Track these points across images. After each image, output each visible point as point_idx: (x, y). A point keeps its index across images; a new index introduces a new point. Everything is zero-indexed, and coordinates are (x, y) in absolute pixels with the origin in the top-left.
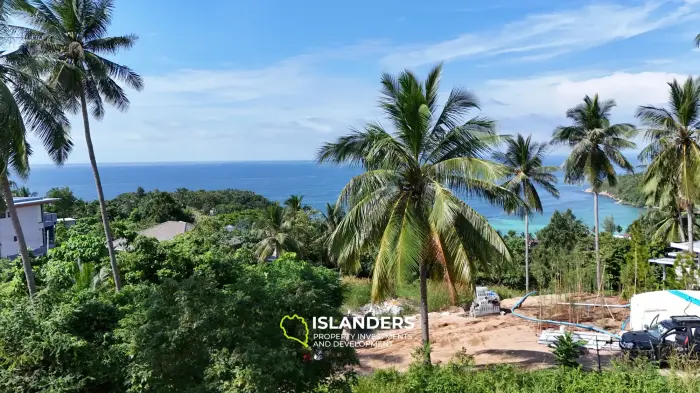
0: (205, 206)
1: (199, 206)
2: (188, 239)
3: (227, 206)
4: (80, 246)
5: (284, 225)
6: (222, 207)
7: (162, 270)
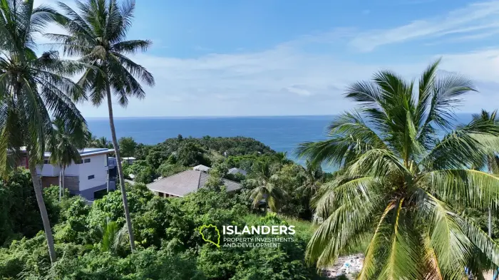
0: (221, 148)
1: (217, 149)
2: (193, 200)
3: (236, 149)
4: (116, 200)
5: (273, 177)
6: (232, 150)
7: (170, 229)
